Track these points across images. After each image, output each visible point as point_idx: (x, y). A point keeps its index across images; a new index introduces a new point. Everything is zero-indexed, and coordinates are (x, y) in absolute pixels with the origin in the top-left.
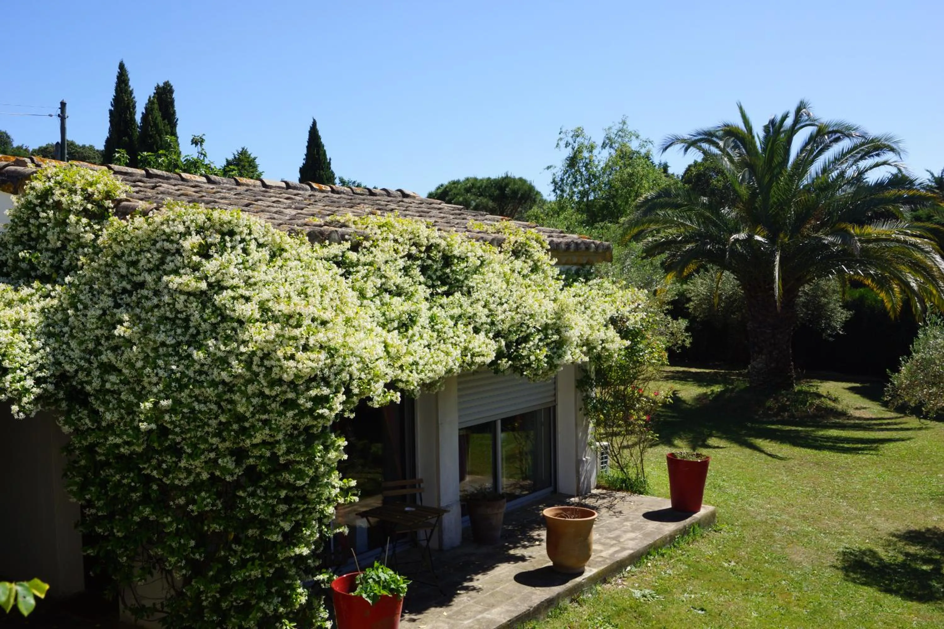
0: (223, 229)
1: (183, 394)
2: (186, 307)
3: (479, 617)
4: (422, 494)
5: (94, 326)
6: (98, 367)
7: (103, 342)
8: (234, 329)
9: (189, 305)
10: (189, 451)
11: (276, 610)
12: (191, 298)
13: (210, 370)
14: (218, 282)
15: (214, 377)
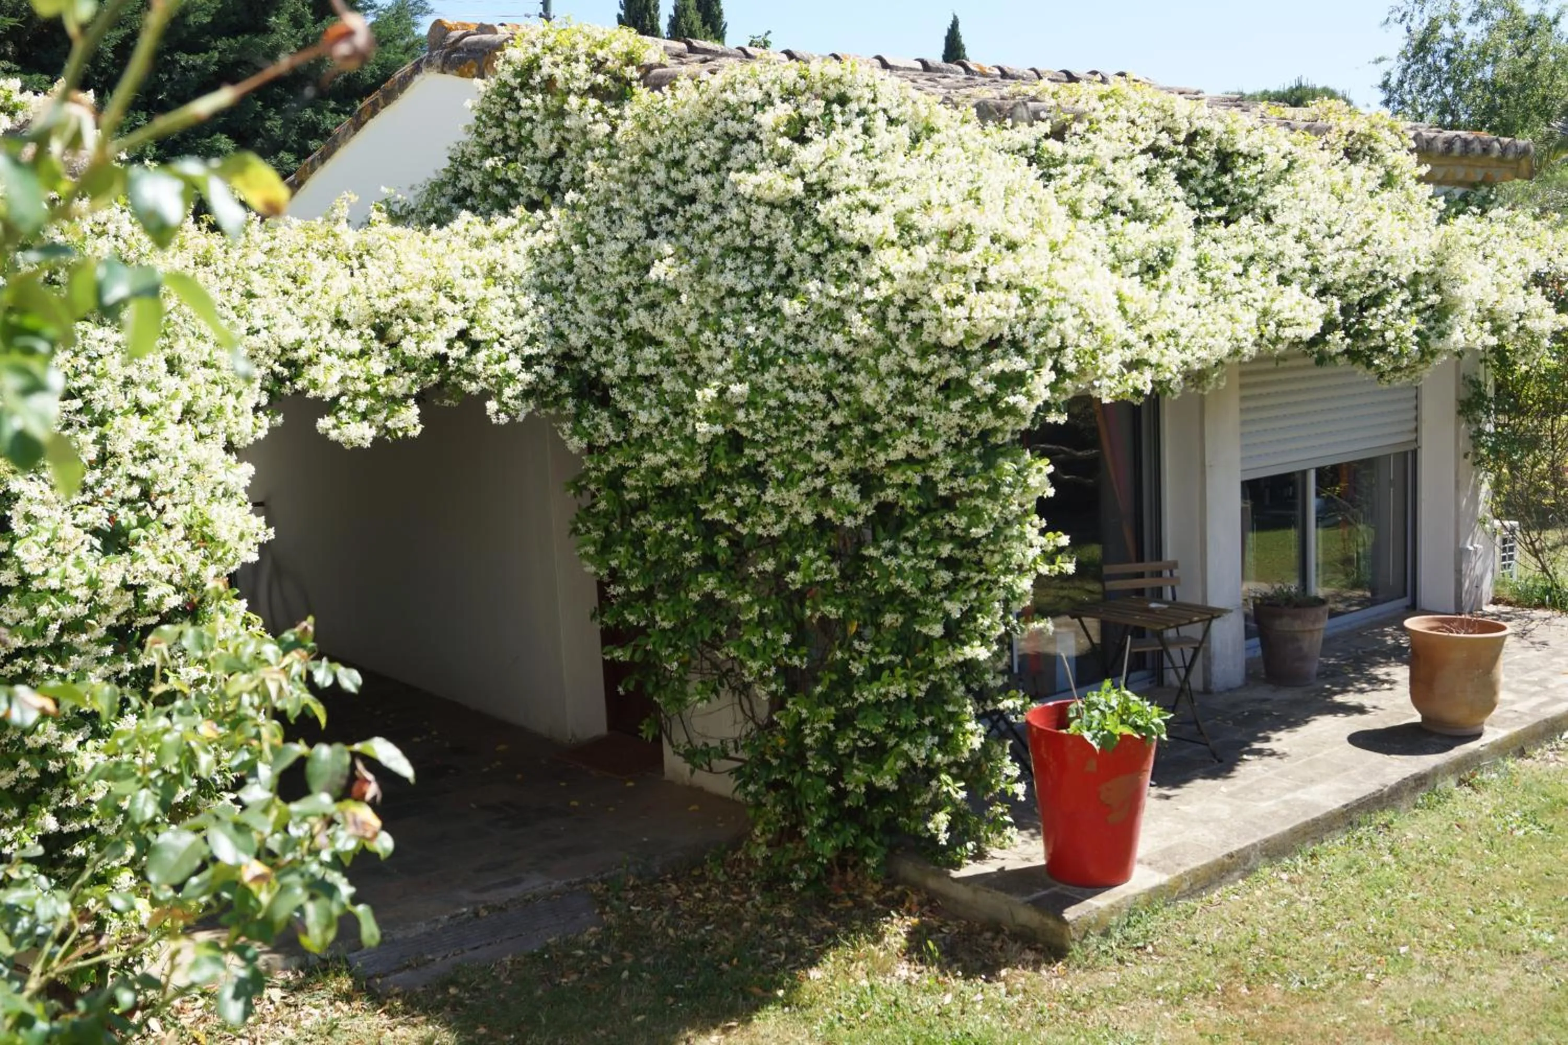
0: (828, 93)
1: (767, 376)
2: (768, 227)
3: (1288, 796)
4: (1177, 589)
5: (615, 270)
6: (624, 338)
7: (630, 296)
8: (851, 261)
9: (773, 224)
10: (780, 475)
11: (929, 758)
12: (777, 212)
13: (813, 334)
14: (823, 183)
15: (819, 345)
